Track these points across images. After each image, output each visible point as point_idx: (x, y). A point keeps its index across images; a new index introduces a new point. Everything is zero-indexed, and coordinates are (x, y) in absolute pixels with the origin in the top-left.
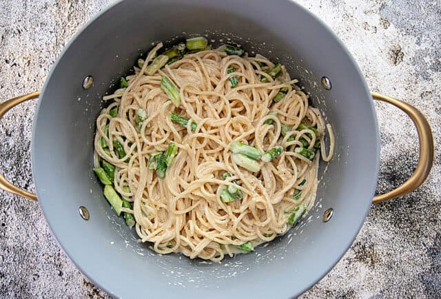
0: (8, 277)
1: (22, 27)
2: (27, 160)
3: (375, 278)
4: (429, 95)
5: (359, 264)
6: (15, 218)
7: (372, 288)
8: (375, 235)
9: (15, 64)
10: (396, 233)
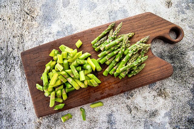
0: (3, 111)
1: (6, 4)
2: (10, 60)
3: (167, 104)
4: (185, 20)
5: (159, 98)
6: (5, 85)
7: (166, 108)
8: (166, 84)
9: (4, 20)
10: (175, 83)
